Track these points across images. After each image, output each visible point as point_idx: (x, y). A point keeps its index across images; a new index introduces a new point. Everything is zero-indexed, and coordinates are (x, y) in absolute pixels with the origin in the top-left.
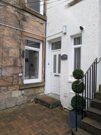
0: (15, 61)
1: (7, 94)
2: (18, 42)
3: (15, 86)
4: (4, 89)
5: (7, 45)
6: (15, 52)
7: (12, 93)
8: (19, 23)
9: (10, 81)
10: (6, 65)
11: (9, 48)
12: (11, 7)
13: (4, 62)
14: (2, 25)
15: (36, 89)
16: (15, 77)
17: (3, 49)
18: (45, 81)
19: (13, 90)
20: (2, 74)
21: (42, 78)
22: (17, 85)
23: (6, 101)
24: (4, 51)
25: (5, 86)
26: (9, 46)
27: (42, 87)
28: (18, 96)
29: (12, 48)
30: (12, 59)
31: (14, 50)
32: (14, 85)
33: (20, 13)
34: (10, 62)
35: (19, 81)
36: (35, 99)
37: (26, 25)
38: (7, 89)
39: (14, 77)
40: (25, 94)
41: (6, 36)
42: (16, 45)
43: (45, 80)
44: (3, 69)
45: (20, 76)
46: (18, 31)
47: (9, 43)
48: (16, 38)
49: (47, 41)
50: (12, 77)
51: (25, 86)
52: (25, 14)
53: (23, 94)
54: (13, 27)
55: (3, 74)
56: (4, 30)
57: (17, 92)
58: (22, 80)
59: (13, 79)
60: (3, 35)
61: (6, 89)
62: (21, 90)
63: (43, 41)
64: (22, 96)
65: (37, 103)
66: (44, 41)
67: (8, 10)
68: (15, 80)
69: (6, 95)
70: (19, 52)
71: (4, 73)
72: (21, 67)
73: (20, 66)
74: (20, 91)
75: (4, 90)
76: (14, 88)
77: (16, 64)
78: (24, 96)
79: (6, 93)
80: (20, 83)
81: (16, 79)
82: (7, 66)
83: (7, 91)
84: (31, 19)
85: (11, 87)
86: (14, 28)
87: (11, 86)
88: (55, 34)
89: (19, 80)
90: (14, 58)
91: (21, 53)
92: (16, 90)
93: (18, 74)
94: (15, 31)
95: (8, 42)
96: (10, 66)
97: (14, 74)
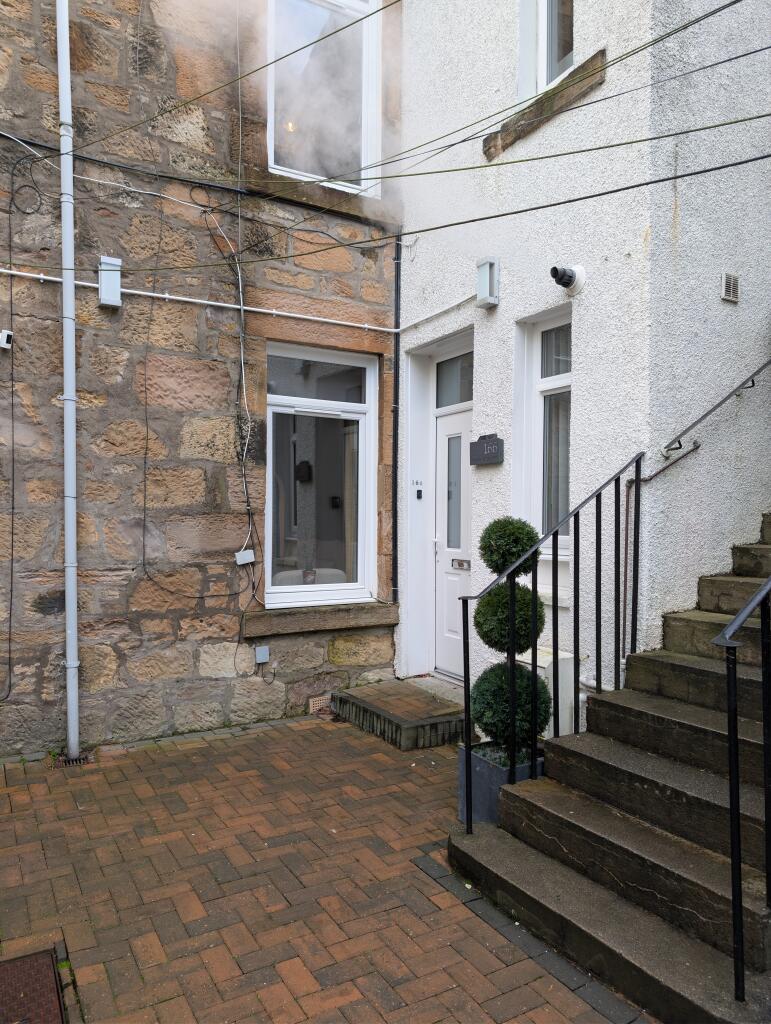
0: (215, 484)
1: (176, 659)
2: (227, 375)
3: (216, 618)
4: (158, 630)
5: (167, 401)
6: (209, 436)
7: (203, 656)
8: (229, 274)
9: (191, 592)
10: (168, 505)
11: (180, 414)
12: (186, 191)
13: (152, 490)
14: (140, 296)
15: (340, 644)
16: (215, 569)
17: (146, 422)
18: (400, 596)
19: (204, 639)
20: (148, 550)
21: (380, 577)
22: (226, 611)
23: (172, 694)
24: (152, 435)
25: (162, 617)
26: (176, 405)
27: (381, 632)
28: (234, 675)
29: (194, 413)
30: (195, 473)
31: (207, 424)
32: (213, 612)
33: (233, 215)
34: (188, 490)
35: (237, 594)
36: (333, 698)
37: (272, 275)
38: (175, 634)
39: (211, 572)
40: (275, 665)
41: (165, 352)
42: (217, 394)
43: (395, 593)
44: (150, 525)
45: (244, 566)
46: (223, 317)
47: (179, 389)
48: (215, 355)
49: (408, 353)
50: (201, 567)
51: (275, 621)
52: (264, 217)
53: (260, 666)
54: (200, 296)
55: (151, 554)
56: (151, 320)
57: (227, 649)
58: (257, 588)
59: (206, 582)
60: (149, 348)
61: (171, 631)
62: (251, 641)
63: (380, 356)
64: (256, 673)
65: (345, 720)
66: (389, 355)
67: (167, 210)
68: (213, 588)
69: (171, 662)
70: (232, 433)
71: (154, 551)
72: (250, 514)
73: (243, 507)
74: (245, 649)
75: (160, 636)
76: (213, 630)
77: (219, 501)
78: (269, 678)
79: (168, 653)
80: (244, 601)
81: (219, 578)
82: (171, 512)
83: (173, 643)
84: (302, 235)
85: (197, 623)
86: (201, 305)
87: (195, 617)
88: (446, 312)
89: (236, 589)
90: (209, 467)
91: (243, 438)
92: (225, 639)
93: (232, 552)
94: (207, 319)
95: (171, 383)
96: (187, 512)
97: (209, 554)
